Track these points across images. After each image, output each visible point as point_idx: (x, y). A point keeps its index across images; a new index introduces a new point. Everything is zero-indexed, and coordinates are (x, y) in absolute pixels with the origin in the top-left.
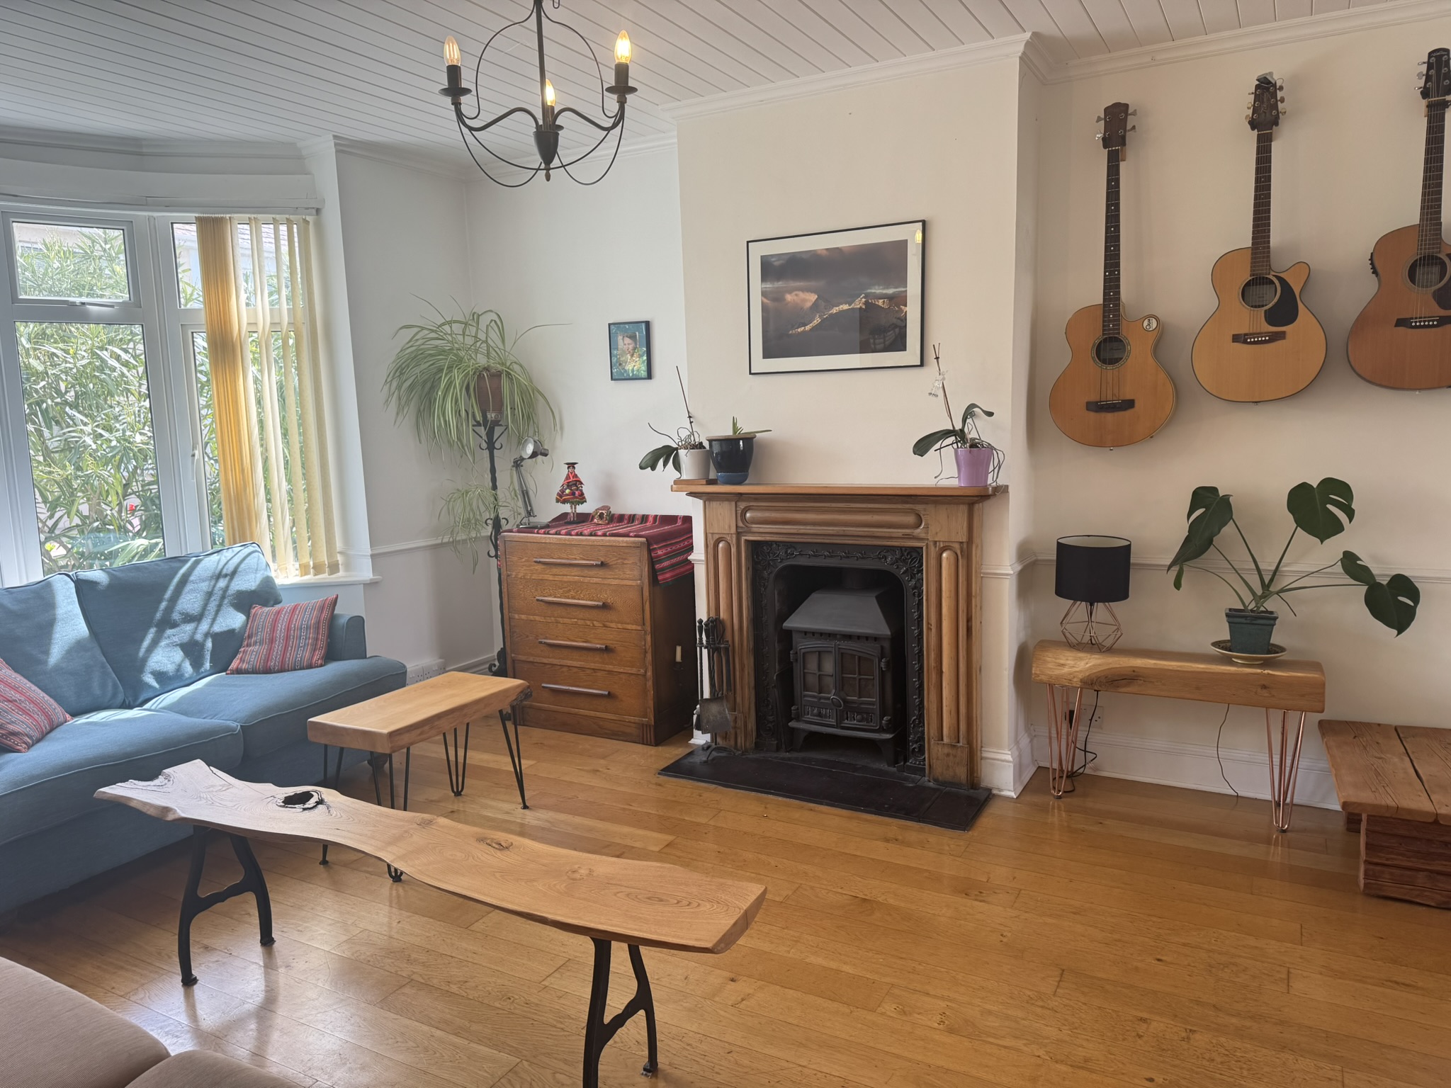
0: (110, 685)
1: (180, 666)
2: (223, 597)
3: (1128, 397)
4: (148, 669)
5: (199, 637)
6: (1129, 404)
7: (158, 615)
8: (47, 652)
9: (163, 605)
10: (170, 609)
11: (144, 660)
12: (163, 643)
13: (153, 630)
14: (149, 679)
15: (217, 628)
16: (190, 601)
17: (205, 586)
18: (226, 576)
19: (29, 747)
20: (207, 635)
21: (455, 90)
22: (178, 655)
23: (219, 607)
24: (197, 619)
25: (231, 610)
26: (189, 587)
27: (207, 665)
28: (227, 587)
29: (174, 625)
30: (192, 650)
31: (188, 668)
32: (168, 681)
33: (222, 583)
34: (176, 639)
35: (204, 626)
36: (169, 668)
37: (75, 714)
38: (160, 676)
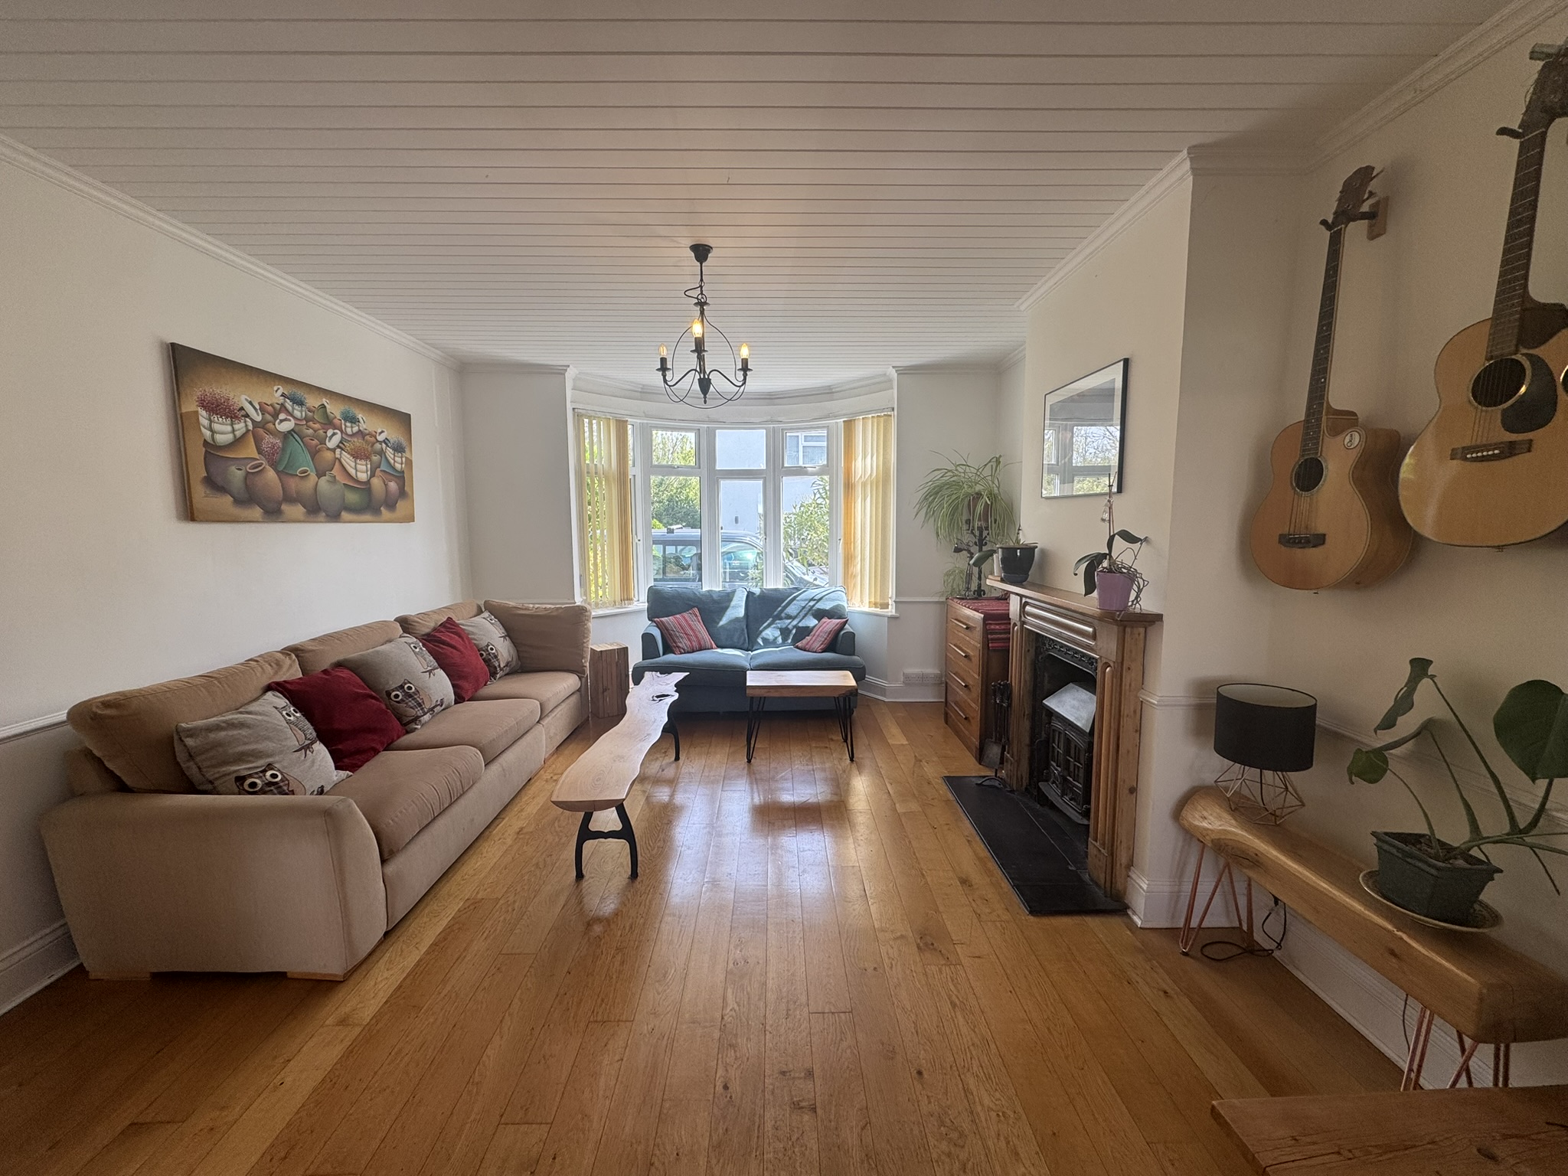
0: (743, 638)
1: (776, 638)
2: (810, 610)
3: (1321, 531)
4: (761, 636)
5: (790, 627)
6: (1320, 540)
7: (775, 613)
8: (720, 620)
9: (780, 608)
10: (782, 611)
11: (761, 632)
12: (773, 626)
13: (771, 619)
14: (760, 641)
15: (800, 625)
16: (792, 610)
17: (803, 604)
18: (815, 600)
19: (681, 653)
20: (794, 627)
21: (663, 369)
22: (778, 633)
23: (805, 615)
24: (794, 618)
25: (811, 617)
26: (795, 602)
27: (790, 641)
28: (814, 606)
29: (781, 619)
30: (785, 632)
31: (780, 640)
32: (768, 643)
33: (812, 603)
34: (779, 625)
35: (795, 623)
36: (771, 638)
37: (719, 647)
38: (765, 640)
